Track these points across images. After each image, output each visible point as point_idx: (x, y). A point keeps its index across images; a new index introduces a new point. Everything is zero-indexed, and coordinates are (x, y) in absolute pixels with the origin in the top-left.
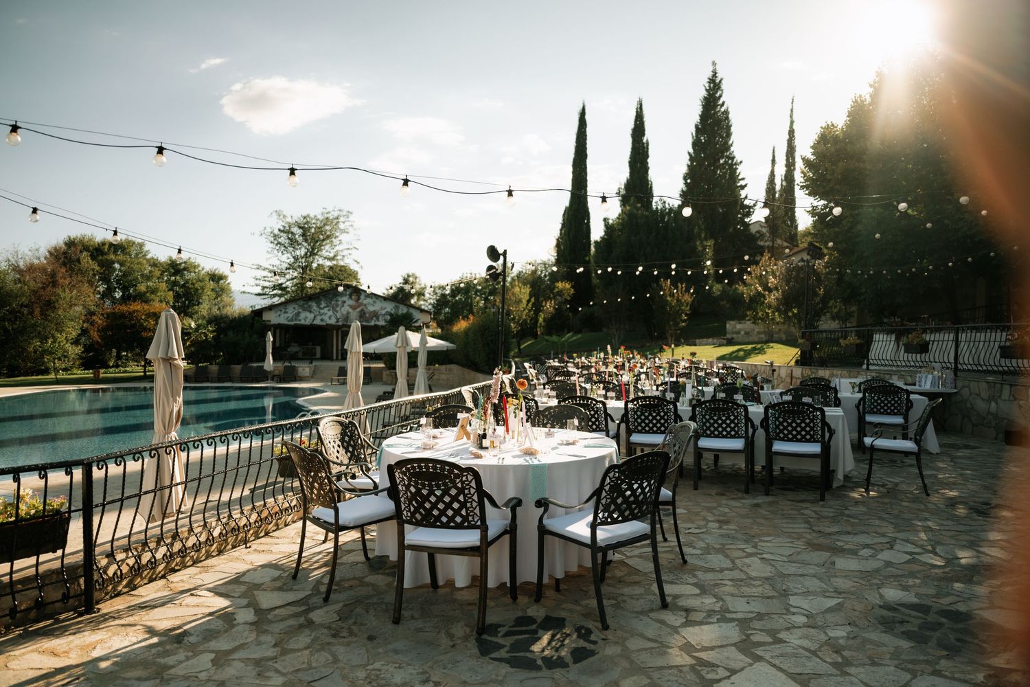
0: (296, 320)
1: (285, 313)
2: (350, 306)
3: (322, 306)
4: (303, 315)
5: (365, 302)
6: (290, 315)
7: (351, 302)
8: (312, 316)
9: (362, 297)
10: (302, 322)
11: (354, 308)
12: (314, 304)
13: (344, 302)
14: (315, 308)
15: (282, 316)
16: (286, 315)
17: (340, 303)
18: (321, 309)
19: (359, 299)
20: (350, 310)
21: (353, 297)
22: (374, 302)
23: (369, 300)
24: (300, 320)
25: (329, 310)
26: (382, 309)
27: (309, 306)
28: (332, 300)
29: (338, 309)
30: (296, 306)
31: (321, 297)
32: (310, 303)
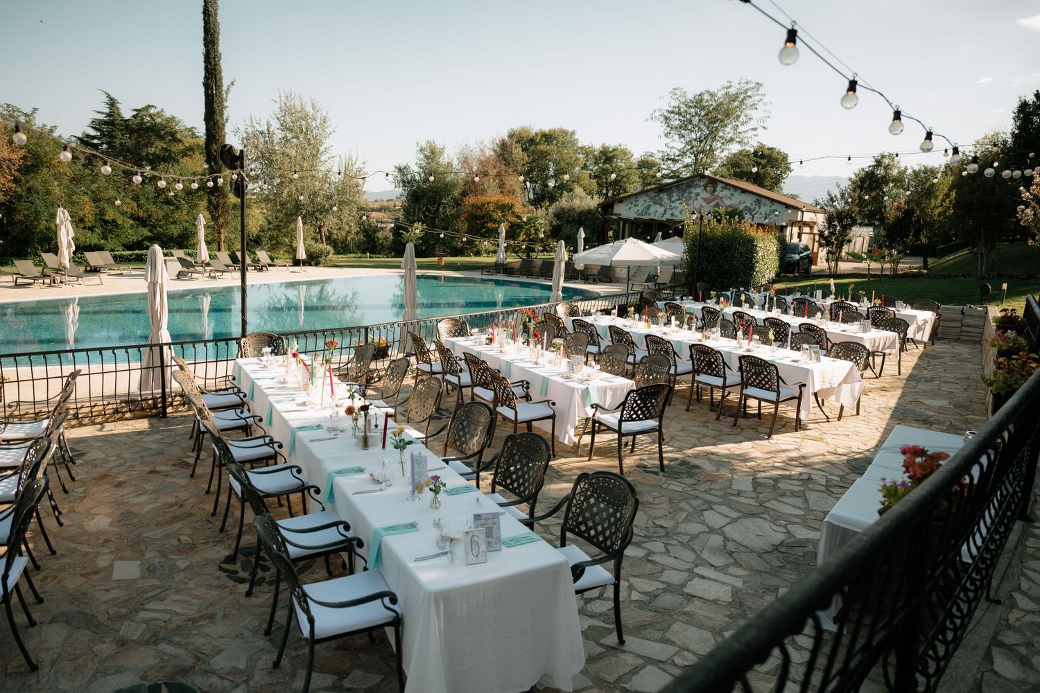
0: (646, 213)
1: (636, 205)
2: (704, 199)
3: (673, 199)
4: (653, 209)
5: (721, 194)
6: (640, 208)
7: (705, 195)
8: (662, 209)
9: (719, 188)
10: (652, 217)
11: (708, 201)
12: (664, 196)
13: (698, 194)
14: (666, 201)
15: (632, 209)
16: (636, 208)
17: (693, 195)
18: (673, 202)
19: (714, 192)
20: (704, 204)
21: (708, 189)
22: (732, 194)
23: (727, 193)
24: (650, 214)
25: (681, 203)
26: (740, 203)
27: (660, 199)
28: (685, 191)
29: (690, 202)
30: (646, 198)
31: (673, 188)
32: (661, 195)
